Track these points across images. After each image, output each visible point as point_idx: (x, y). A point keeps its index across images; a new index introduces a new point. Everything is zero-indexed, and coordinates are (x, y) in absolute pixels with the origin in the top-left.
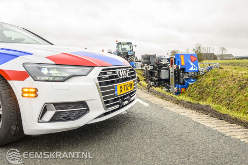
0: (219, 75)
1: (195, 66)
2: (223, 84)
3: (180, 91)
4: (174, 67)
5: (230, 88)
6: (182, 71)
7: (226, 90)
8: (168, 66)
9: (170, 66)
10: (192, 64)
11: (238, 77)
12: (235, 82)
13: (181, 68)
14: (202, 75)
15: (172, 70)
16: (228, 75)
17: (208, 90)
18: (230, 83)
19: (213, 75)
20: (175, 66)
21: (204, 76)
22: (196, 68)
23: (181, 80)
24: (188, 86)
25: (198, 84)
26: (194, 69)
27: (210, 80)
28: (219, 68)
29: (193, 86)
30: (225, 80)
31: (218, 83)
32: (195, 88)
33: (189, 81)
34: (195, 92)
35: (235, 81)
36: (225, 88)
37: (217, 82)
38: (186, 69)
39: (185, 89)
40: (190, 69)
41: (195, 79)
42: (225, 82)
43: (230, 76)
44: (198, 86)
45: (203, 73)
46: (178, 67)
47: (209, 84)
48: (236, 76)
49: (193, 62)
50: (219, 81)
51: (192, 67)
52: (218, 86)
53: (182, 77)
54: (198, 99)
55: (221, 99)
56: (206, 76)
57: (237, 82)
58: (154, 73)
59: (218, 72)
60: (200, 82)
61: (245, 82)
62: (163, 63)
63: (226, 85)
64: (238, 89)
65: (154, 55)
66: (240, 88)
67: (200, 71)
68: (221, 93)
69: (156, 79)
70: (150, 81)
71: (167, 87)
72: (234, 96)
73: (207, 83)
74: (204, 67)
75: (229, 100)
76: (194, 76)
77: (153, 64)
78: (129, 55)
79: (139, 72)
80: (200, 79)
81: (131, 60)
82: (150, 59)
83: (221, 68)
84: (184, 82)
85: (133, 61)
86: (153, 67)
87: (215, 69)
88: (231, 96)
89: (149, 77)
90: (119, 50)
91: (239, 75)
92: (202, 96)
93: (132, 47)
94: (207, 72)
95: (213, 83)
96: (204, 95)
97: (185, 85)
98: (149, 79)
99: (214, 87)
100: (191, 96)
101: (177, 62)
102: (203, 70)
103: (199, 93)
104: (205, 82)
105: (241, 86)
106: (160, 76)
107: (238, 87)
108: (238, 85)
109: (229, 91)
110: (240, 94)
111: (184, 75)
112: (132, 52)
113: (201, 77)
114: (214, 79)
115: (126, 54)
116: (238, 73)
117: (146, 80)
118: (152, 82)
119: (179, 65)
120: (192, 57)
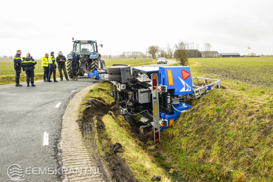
0: (224, 102)
1: (188, 86)
2: (233, 120)
3: (167, 126)
4: (159, 89)
5: (245, 129)
6: (169, 94)
7: (239, 131)
8: (150, 88)
9: (151, 88)
10: (183, 82)
11: (256, 109)
12: (253, 119)
13: (168, 90)
14: (198, 98)
15: (154, 94)
16: (238, 104)
17: (211, 127)
18: (245, 120)
19: (215, 101)
20: (159, 87)
21: (201, 101)
22: (189, 89)
24: (179, 117)
25: (194, 114)
26: (187, 90)
27: (211, 109)
28: (221, 87)
29: (187, 117)
30: (235, 113)
31: (225, 117)
32: (190, 122)
33: (180, 108)
34: (191, 128)
35: (252, 117)
36: (237, 127)
37: (223, 114)
38: (176, 90)
39: (175, 121)
40: (181, 91)
41: (188, 104)
42: (237, 117)
43: (242, 106)
44: (194, 118)
45: (199, 95)
46: (163, 88)
47: (211, 117)
48: (252, 107)
49: (185, 80)
50: (226, 113)
51: (184, 88)
52: (226, 121)
53: (170, 102)
54: (198, 143)
55: (234, 148)
56: (204, 100)
57: (255, 120)
58: (128, 95)
59: (222, 96)
60: (197, 110)
61: (269, 120)
62: (141, 81)
63: (239, 123)
64: (259, 132)
65: (127, 67)
66: (262, 130)
67: (195, 92)
68: (234, 137)
69: (131, 104)
70: (121, 107)
71: (147, 117)
72: (256, 147)
73: (208, 115)
74: (199, 83)
75: (249, 154)
76: (186, 98)
77: (126, 82)
78: (92, 59)
79: (104, 89)
80: (195, 104)
81: (94, 65)
82: (120, 74)
83: (223, 88)
84: (173, 110)
85: (98, 67)
86: (126, 85)
87: (215, 88)
88: (250, 145)
89: (120, 100)
90: (77, 51)
91: (256, 106)
92: (202, 138)
93: (97, 47)
94: (205, 93)
95: (217, 116)
96: (206, 136)
97: (175, 115)
98: (119, 103)
99: (219, 123)
100: (185, 134)
101: (162, 80)
102: (199, 91)
103: (196, 131)
104: (205, 113)
105: (263, 128)
106: (137, 99)
107: (259, 129)
108: (257, 124)
109: (245, 134)
110: (264, 144)
111: (172, 99)
112: (96, 54)
113: (196, 101)
114: (217, 108)
115: (87, 57)
116: (253, 102)
117: (116, 104)
118: (125, 109)
119: (165, 86)
120: (184, 72)
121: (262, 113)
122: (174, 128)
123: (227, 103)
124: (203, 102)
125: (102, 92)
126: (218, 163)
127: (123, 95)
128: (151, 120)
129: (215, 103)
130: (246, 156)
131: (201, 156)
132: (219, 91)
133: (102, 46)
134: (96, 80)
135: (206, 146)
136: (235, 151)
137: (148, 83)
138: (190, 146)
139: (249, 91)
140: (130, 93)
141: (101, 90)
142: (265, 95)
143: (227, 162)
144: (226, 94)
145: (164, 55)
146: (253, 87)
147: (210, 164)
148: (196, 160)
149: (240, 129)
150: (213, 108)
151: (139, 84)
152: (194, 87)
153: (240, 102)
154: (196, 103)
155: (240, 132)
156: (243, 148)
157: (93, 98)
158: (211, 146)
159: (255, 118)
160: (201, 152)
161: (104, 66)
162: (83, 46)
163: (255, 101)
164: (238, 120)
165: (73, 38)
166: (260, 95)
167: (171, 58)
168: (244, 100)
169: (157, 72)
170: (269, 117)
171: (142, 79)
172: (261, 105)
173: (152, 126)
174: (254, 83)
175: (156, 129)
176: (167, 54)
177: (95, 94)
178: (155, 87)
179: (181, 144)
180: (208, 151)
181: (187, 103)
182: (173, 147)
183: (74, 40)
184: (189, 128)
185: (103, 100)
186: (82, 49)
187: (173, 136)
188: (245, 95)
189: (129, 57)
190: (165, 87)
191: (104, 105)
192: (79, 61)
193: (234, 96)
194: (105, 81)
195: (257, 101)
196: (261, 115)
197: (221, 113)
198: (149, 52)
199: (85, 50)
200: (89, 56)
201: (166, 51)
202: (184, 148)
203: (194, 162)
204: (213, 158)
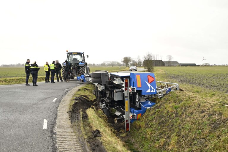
0: (181, 101)
2: (188, 116)
3: (136, 118)
5: (199, 123)
6: (138, 94)
8: (122, 89)
9: (124, 89)
11: (207, 108)
12: (205, 116)
13: (137, 91)
14: (161, 98)
15: (126, 94)
16: (192, 103)
17: (170, 121)
18: (198, 116)
19: (174, 100)
20: (130, 89)
21: (162, 100)
22: (154, 91)
23: (137, 104)
24: (145, 112)
25: (157, 110)
26: (152, 91)
27: (171, 107)
28: (179, 90)
29: (152, 113)
30: (191, 111)
31: (182, 114)
32: (154, 116)
33: (146, 105)
34: (154, 121)
35: (204, 114)
36: (192, 122)
38: (143, 91)
39: (142, 115)
40: (147, 92)
41: (153, 102)
42: (192, 114)
43: (196, 105)
44: (157, 113)
45: (161, 95)
46: (133, 89)
47: (170, 113)
48: (204, 106)
49: (150, 83)
50: (182, 111)
51: (149, 90)
52: (183, 117)
53: (138, 100)
54: (159, 133)
55: (189, 138)
56: (165, 99)
57: (207, 116)
58: (106, 94)
59: (180, 96)
60: (159, 107)
61: (218, 117)
62: (116, 83)
63: (193, 118)
64: (210, 127)
65: (106, 72)
66: (212, 125)
67: (158, 93)
68: (189, 130)
69: (108, 101)
70: (100, 103)
71: (120, 111)
72: (207, 138)
73: (168, 112)
74: (161, 86)
75: (201, 144)
76: (151, 97)
77: (105, 84)
78: (80, 67)
79: (89, 89)
80: (158, 103)
81: (81, 71)
82: (100, 78)
83: (181, 90)
84: (140, 106)
85: (84, 72)
86: (105, 86)
87: (174, 90)
88: (202, 137)
89: (100, 98)
90: (70, 61)
91: (207, 105)
92: (163, 130)
93: (84, 57)
94: (166, 94)
95: (175, 113)
96: (166, 128)
97: (142, 111)
98: (100, 100)
99: (177, 118)
100: (150, 126)
101: (132, 83)
102: (162, 92)
103: (159, 124)
104: (166, 109)
105: (213, 124)
106: (113, 97)
107: (210, 124)
108: (208, 120)
109: (198, 128)
110: (214, 136)
111: (140, 98)
112: (83, 63)
113: (159, 100)
114: (176, 106)
115: (77, 64)
116: (205, 102)
117: (97, 100)
118: (103, 105)
119: (134, 87)
120: (149, 77)
121: (212, 111)
122: (141, 120)
123: (183, 102)
124: (164, 101)
125: (87, 91)
126: (175, 149)
127: (103, 93)
128: (123, 113)
129: (174, 102)
130: (199, 145)
131: (162, 144)
132: (178, 93)
133: (88, 56)
134: (83, 82)
135: (166, 136)
136: (190, 141)
137: (122, 85)
138: (154, 135)
139: (202, 93)
140: (108, 92)
141: (87, 89)
142: (215, 97)
143: (183, 150)
144: (183, 95)
145: (135, 64)
146: (206, 90)
147: (169, 150)
148: (158, 147)
149: (194, 123)
150: (173, 106)
151: (115, 85)
152: (157, 89)
153: (194, 102)
154: (159, 101)
155: (194, 126)
156: (196, 138)
157: (80, 95)
158: (170, 136)
159: (206, 115)
160: (162, 140)
161: (89, 72)
162: (74, 57)
163: (207, 101)
164: (192, 116)
165: (67, 51)
166: (211, 97)
167: (140, 66)
168: (198, 100)
169: (128, 77)
170: (218, 114)
171: (117, 82)
172: (212, 104)
173: (124, 118)
174: (207, 87)
175: (127, 121)
176: (137, 63)
177: (82, 93)
178: (126, 88)
179: (146, 133)
180: (167, 139)
181: (151, 101)
182: (140, 136)
183: (68, 52)
184: (153, 121)
185: (88, 97)
186: (74, 59)
187: (140, 127)
188: (199, 96)
189: (108, 66)
190: (134, 89)
191: (88, 101)
192: (71, 67)
193: (190, 97)
194: (90, 83)
195: (208, 101)
196: (212, 113)
197: (179, 110)
198: (123, 61)
199: (75, 59)
200: (78, 64)
201: (137, 61)
202: (148, 136)
203: (157, 148)
204: (172, 146)
